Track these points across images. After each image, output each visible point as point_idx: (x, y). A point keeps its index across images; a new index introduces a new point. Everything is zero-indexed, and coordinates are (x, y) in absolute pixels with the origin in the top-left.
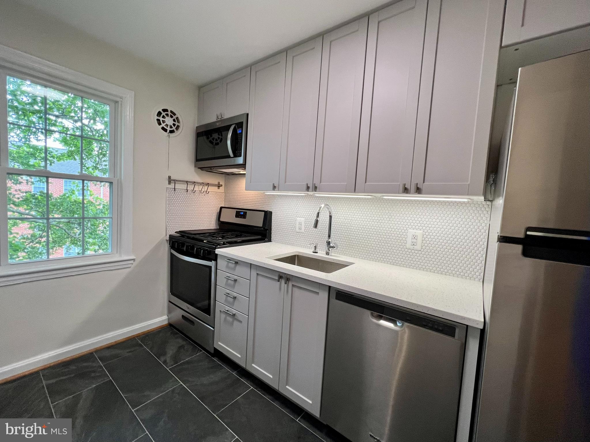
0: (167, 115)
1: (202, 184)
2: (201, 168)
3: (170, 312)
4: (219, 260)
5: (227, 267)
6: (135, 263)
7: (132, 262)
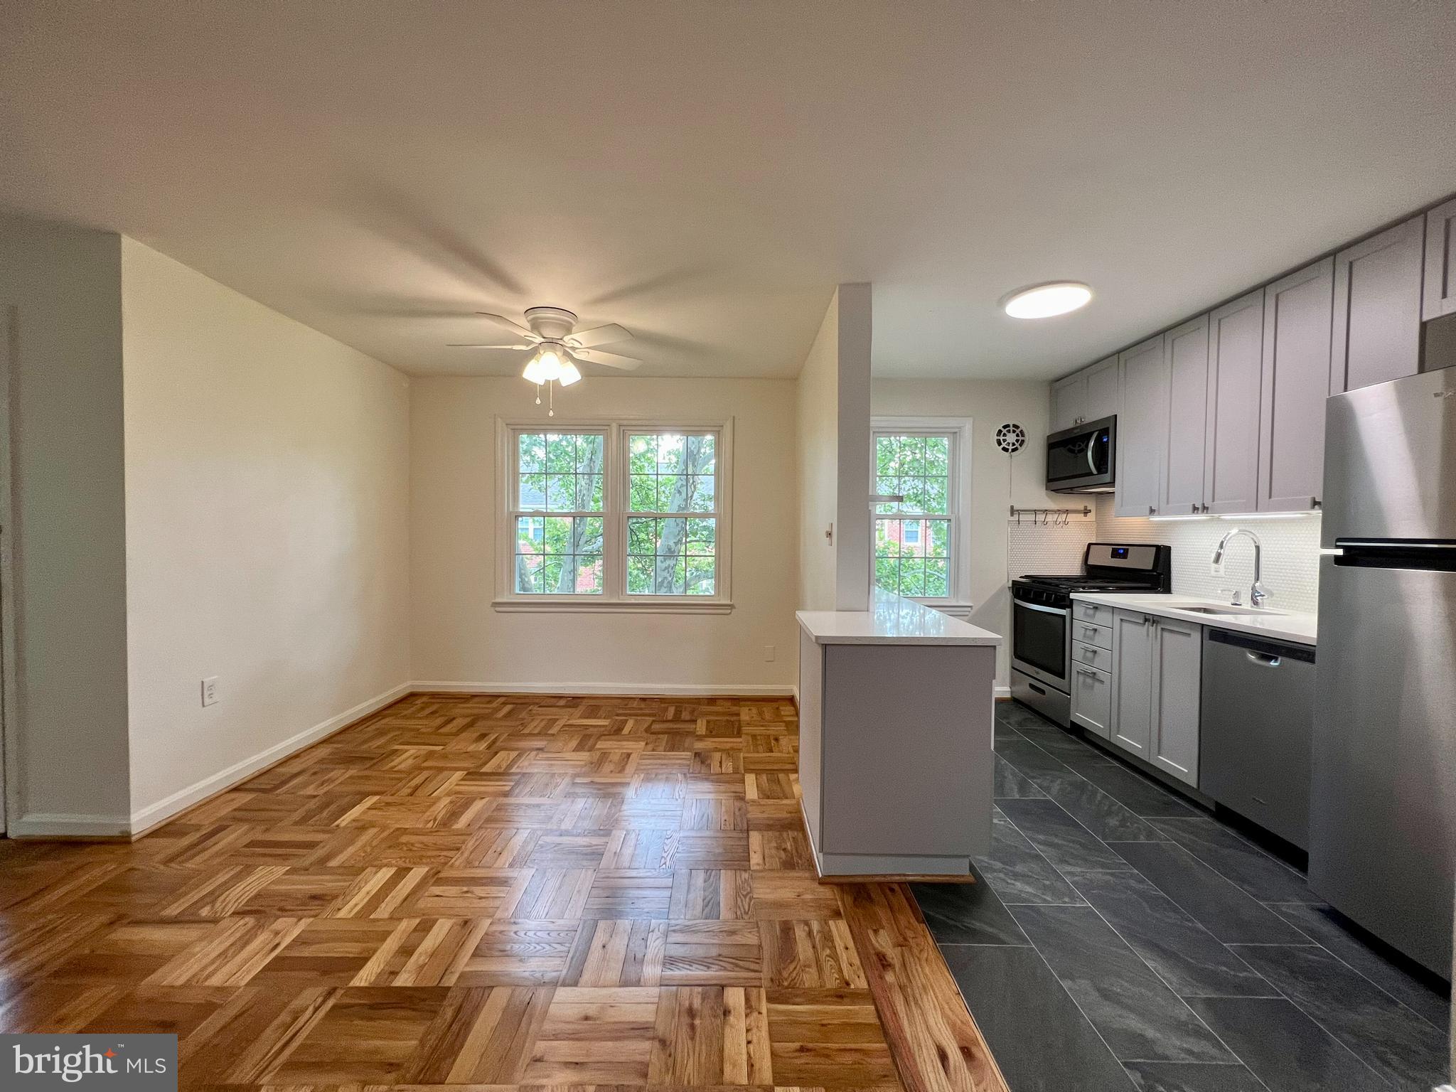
0: (1009, 431)
1: (1059, 512)
2: (1056, 491)
3: (1013, 683)
4: (1075, 607)
5: (1086, 614)
6: (973, 612)
7: (969, 609)
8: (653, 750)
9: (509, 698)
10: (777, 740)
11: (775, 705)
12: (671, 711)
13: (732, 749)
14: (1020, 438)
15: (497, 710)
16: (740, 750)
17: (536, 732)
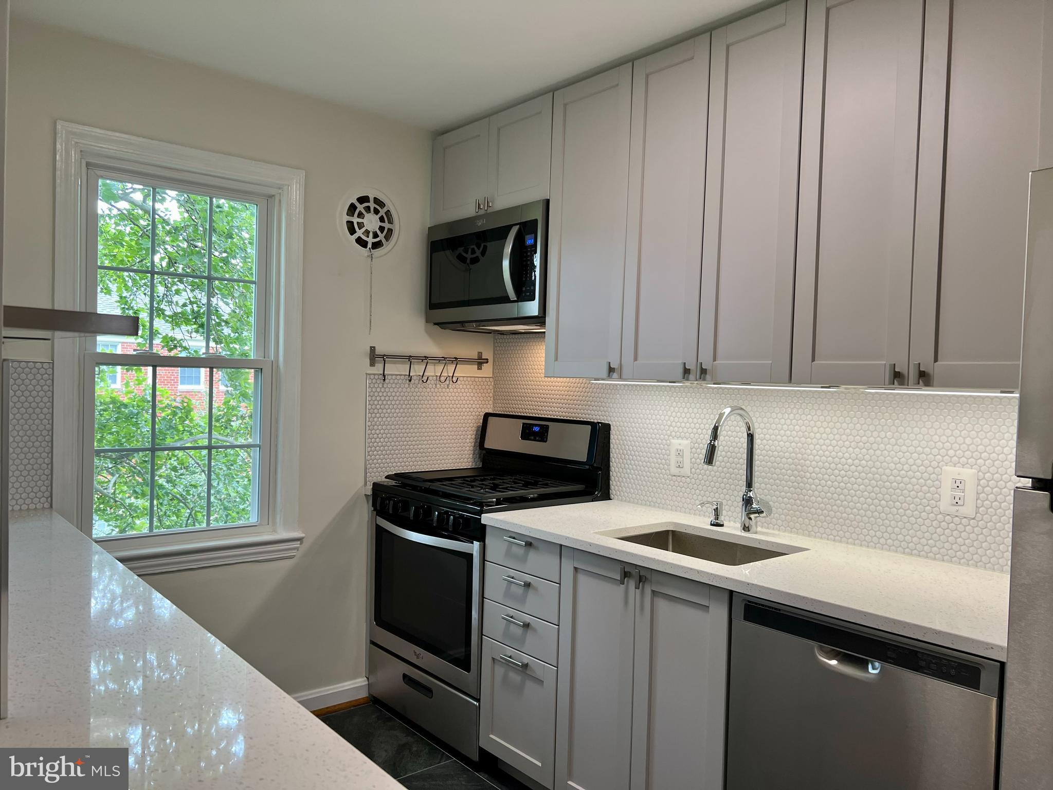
0: (368, 209)
1: (444, 360)
2: (442, 325)
3: (372, 668)
4: (489, 539)
5: (508, 554)
6: (304, 548)
7: (296, 544)
14: (386, 225)
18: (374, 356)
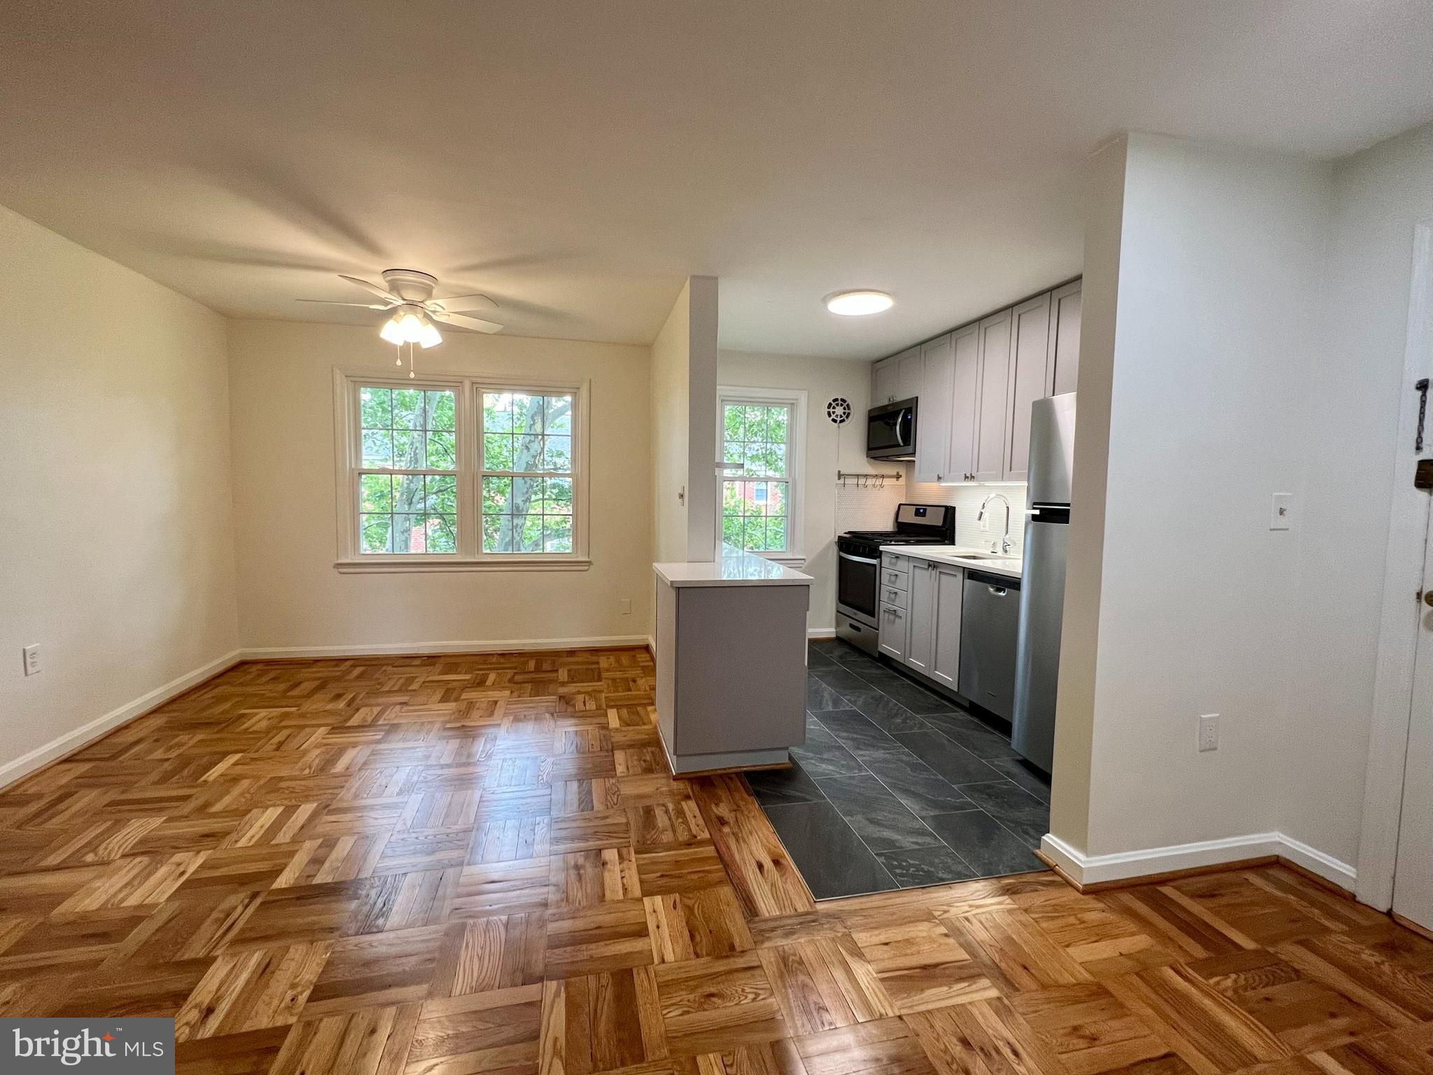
0: (837, 405)
1: (876, 476)
2: (874, 458)
3: (838, 624)
4: (883, 557)
5: (890, 563)
6: (806, 563)
7: (803, 561)
8: (519, 697)
9: (357, 661)
10: (634, 681)
11: (632, 653)
12: (532, 665)
13: (594, 691)
14: (847, 411)
15: (348, 672)
16: (601, 692)
17: (396, 688)
18: (840, 475)
